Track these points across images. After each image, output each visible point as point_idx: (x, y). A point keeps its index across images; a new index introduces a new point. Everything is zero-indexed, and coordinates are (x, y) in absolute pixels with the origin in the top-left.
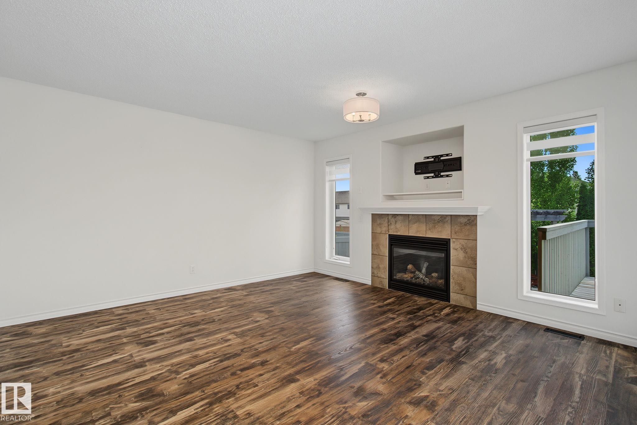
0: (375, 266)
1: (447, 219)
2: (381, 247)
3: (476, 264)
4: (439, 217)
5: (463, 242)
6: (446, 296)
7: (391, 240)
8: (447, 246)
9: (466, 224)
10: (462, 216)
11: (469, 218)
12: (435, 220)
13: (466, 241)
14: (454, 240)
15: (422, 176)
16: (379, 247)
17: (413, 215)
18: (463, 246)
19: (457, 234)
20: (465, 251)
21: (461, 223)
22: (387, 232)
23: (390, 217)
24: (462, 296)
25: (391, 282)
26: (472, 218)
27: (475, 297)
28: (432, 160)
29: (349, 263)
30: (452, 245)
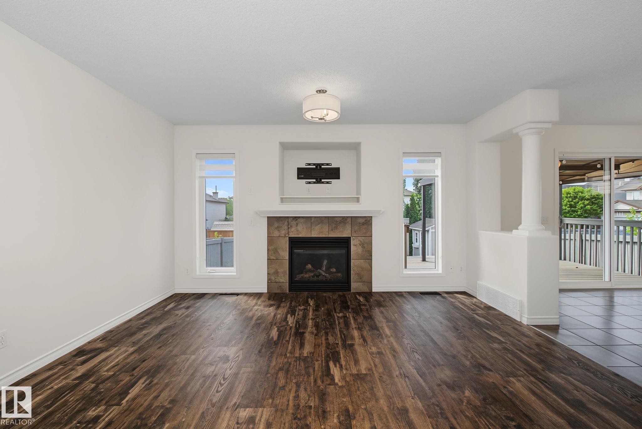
0: (272, 271)
1: (348, 220)
2: (279, 250)
3: (371, 256)
4: (341, 219)
5: (361, 239)
6: (347, 287)
7: (292, 243)
8: (348, 243)
9: (363, 224)
10: (361, 217)
11: (366, 219)
12: (337, 222)
13: (363, 238)
14: (354, 237)
15: (304, 181)
16: (277, 252)
17: (315, 217)
18: (361, 241)
19: (357, 233)
20: (363, 246)
21: (360, 223)
22: (287, 235)
23: (290, 220)
24: (360, 284)
25: (292, 285)
26: (369, 219)
27: (371, 283)
29: (235, 274)
30: (352, 242)
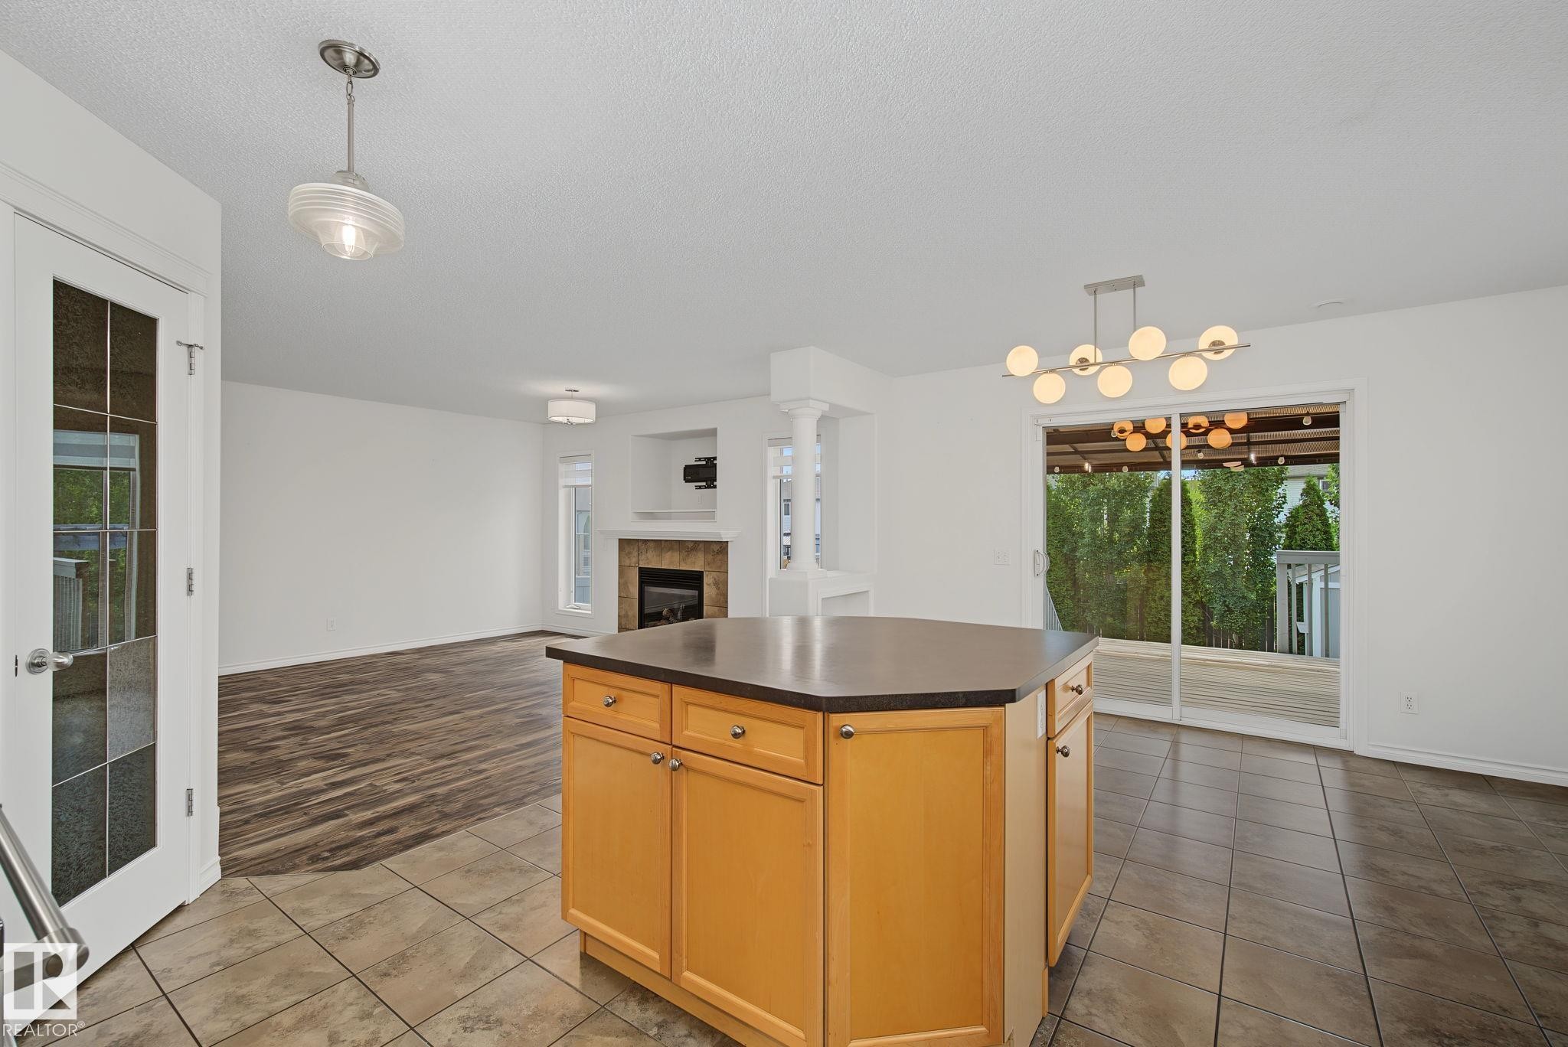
0: (622, 613)
1: (701, 546)
2: (629, 585)
3: (727, 602)
5: (715, 575)
7: (642, 575)
8: (700, 580)
9: (718, 553)
10: (715, 542)
11: (721, 545)
12: (688, 548)
13: (718, 573)
14: (707, 572)
15: (693, 485)
16: (627, 587)
17: (666, 540)
18: (715, 579)
19: (710, 565)
20: (717, 586)
21: (714, 552)
22: (637, 564)
23: (640, 544)
26: (724, 545)
28: (704, 463)
29: (590, 612)
30: (705, 579)
